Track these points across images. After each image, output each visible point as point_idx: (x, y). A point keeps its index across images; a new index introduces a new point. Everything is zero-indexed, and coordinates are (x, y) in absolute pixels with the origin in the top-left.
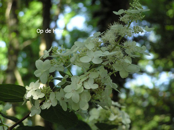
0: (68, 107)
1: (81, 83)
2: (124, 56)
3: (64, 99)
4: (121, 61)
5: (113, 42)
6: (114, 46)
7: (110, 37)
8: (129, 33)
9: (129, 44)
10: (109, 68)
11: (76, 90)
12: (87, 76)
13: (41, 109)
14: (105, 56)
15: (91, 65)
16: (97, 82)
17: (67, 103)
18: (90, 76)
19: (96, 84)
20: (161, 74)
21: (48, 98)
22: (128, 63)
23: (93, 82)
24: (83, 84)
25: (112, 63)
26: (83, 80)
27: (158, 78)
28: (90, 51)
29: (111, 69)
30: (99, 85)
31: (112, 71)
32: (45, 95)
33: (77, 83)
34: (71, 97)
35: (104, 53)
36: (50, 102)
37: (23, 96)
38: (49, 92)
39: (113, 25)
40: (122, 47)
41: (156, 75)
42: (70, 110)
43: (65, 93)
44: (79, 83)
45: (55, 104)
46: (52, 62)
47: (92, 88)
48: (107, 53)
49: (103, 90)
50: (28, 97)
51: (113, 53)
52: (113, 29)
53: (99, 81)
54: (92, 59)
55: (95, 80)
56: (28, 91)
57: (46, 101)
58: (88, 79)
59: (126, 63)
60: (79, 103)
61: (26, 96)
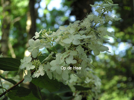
0: (53, 76)
1: (63, 59)
2: (97, 39)
3: (50, 70)
4: (95, 43)
5: (89, 28)
6: (90, 31)
7: (86, 24)
8: (102, 22)
9: (101, 30)
10: (85, 47)
11: (59, 64)
12: (68, 54)
13: (32, 77)
14: (83, 39)
15: (72, 45)
16: (76, 58)
17: (52, 73)
18: (70, 54)
19: (75, 59)
20: (119, 44)
21: (38, 69)
22: (100, 45)
23: (73, 58)
24: (65, 59)
25: (87, 44)
26: (65, 56)
27: (117, 47)
28: (71, 34)
29: (87, 48)
30: (77, 61)
31: (87, 49)
32: (36, 67)
33: (60, 59)
34: (56, 70)
35: (82, 37)
36: (39, 72)
37: (19, 67)
38: (38, 65)
39: (89, 14)
40: (95, 32)
41: (116, 45)
42: (54, 78)
43: (51, 66)
44: (62, 59)
45: (43, 74)
46: (42, 42)
47: (72, 63)
48: (84, 37)
49: (80, 64)
50: (22, 68)
51: (88, 37)
52: (90, 18)
53: (77, 58)
54: (72, 41)
55: (74, 56)
56: (23, 63)
57: (36, 71)
58: (69, 56)
59: (98, 44)
60: (61, 74)
61: (21, 67)
